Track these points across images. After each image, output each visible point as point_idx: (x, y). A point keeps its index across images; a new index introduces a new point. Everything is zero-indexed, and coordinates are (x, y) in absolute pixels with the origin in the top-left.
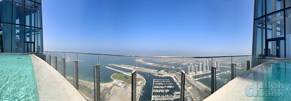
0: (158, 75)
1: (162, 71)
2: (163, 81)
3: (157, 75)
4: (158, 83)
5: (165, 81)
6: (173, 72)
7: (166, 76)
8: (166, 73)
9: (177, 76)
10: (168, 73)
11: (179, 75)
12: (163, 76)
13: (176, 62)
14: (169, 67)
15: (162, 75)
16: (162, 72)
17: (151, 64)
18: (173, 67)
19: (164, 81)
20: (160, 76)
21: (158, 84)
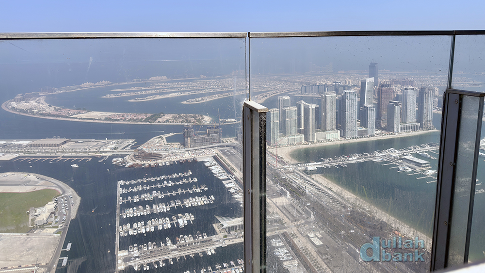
0: (139, 162)
1: (155, 140)
2: (161, 182)
3: (132, 163)
4: (140, 193)
5: (173, 180)
6: (205, 141)
7: (175, 159)
8: (176, 145)
9: (224, 154)
10: (184, 144)
11: (233, 151)
12: (161, 162)
13: (216, 97)
14: (187, 122)
15: (157, 156)
16: (155, 145)
17: (97, 115)
18: (207, 120)
19: (168, 180)
20: (147, 163)
21: (143, 196)
